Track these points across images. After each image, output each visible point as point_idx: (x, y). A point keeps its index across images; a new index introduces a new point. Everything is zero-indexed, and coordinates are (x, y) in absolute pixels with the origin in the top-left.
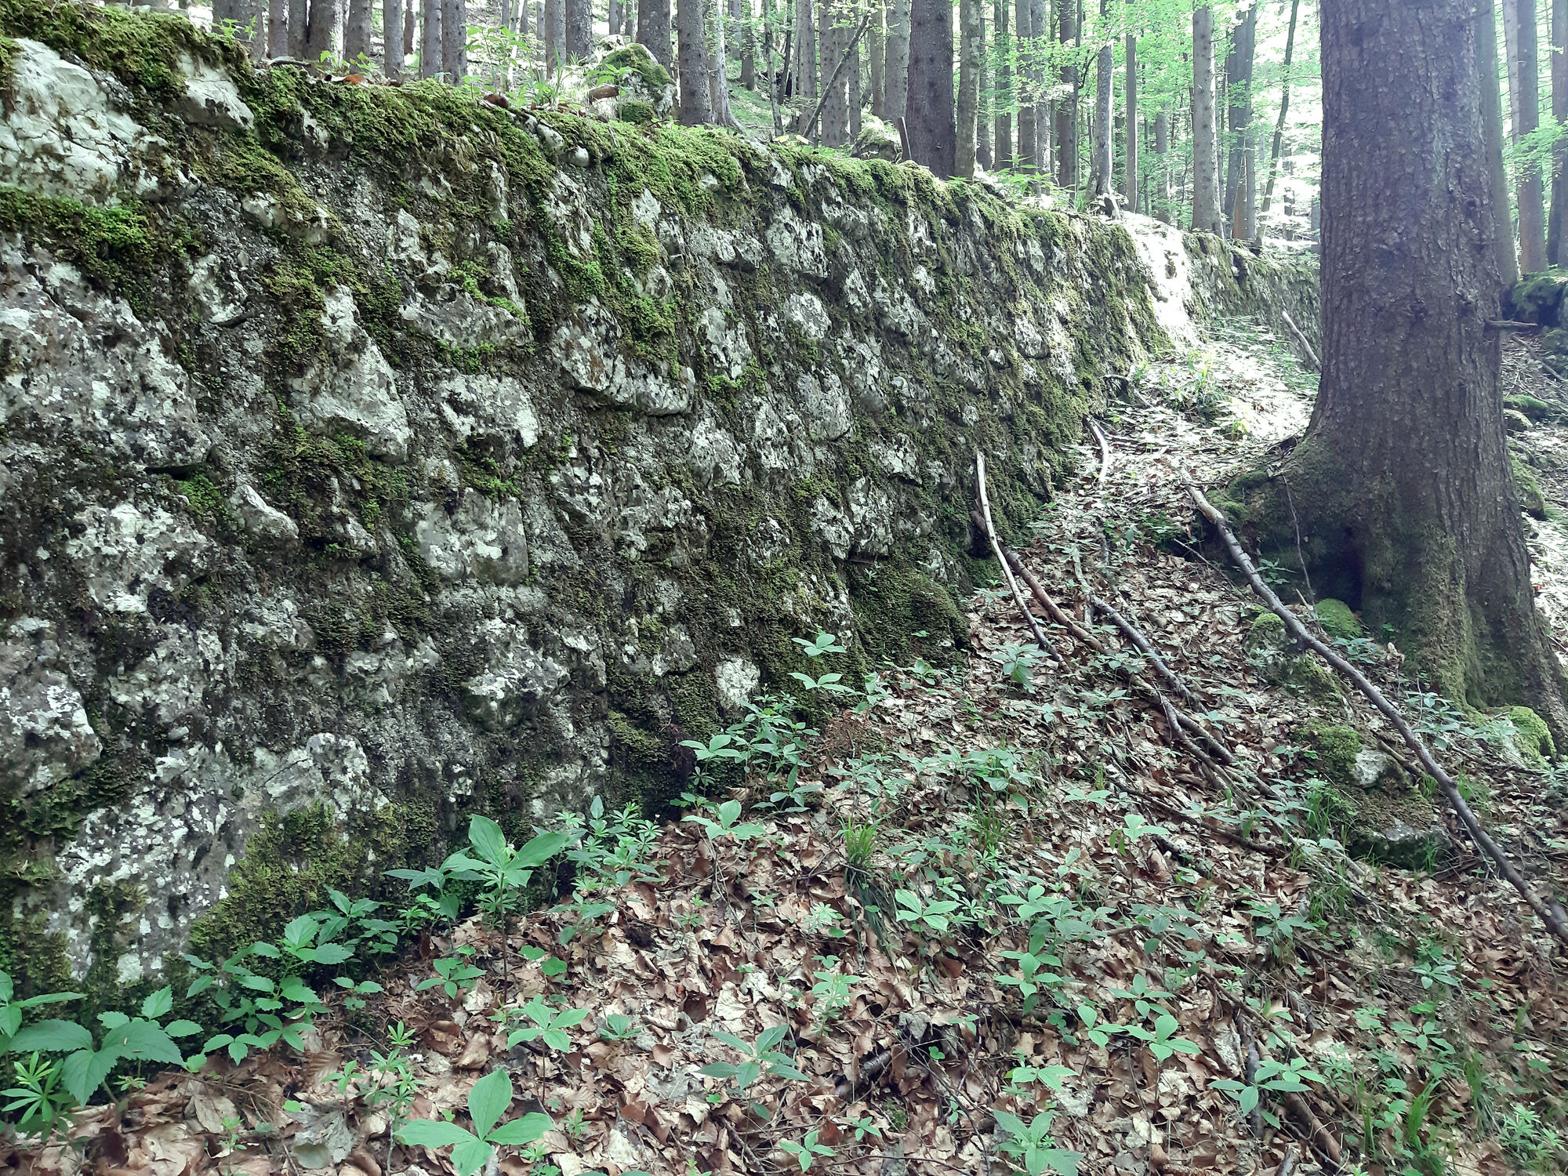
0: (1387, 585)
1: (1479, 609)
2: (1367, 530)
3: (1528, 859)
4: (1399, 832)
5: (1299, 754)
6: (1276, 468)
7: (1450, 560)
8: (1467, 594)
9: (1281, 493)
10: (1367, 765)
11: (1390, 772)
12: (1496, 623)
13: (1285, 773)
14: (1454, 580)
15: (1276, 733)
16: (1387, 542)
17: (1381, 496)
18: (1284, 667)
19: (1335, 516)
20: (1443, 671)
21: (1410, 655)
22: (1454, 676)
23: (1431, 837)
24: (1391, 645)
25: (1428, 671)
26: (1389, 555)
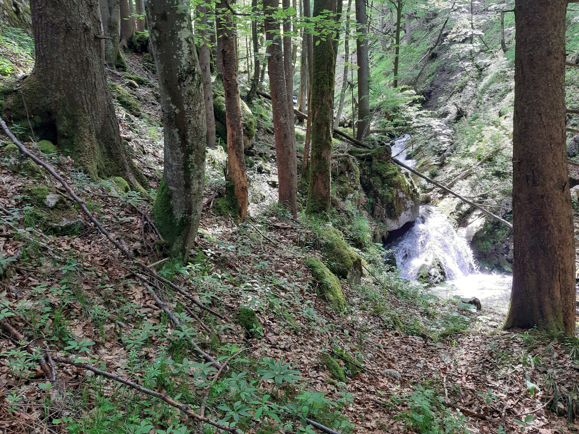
0: (66, 134)
1: (102, 143)
2: (56, 113)
3: (113, 226)
4: (65, 222)
5: (23, 198)
6: (17, 87)
7: (88, 124)
8: (97, 138)
9: (20, 97)
10: (51, 200)
11: (61, 201)
12: (109, 148)
13: (17, 206)
14: (90, 132)
15: (14, 191)
16: (65, 118)
17: (60, 100)
18: (19, 166)
19: (43, 107)
20: (88, 166)
21: (76, 160)
22: (92, 167)
23: (77, 223)
24: (69, 157)
25: (83, 166)
26: (65, 123)
